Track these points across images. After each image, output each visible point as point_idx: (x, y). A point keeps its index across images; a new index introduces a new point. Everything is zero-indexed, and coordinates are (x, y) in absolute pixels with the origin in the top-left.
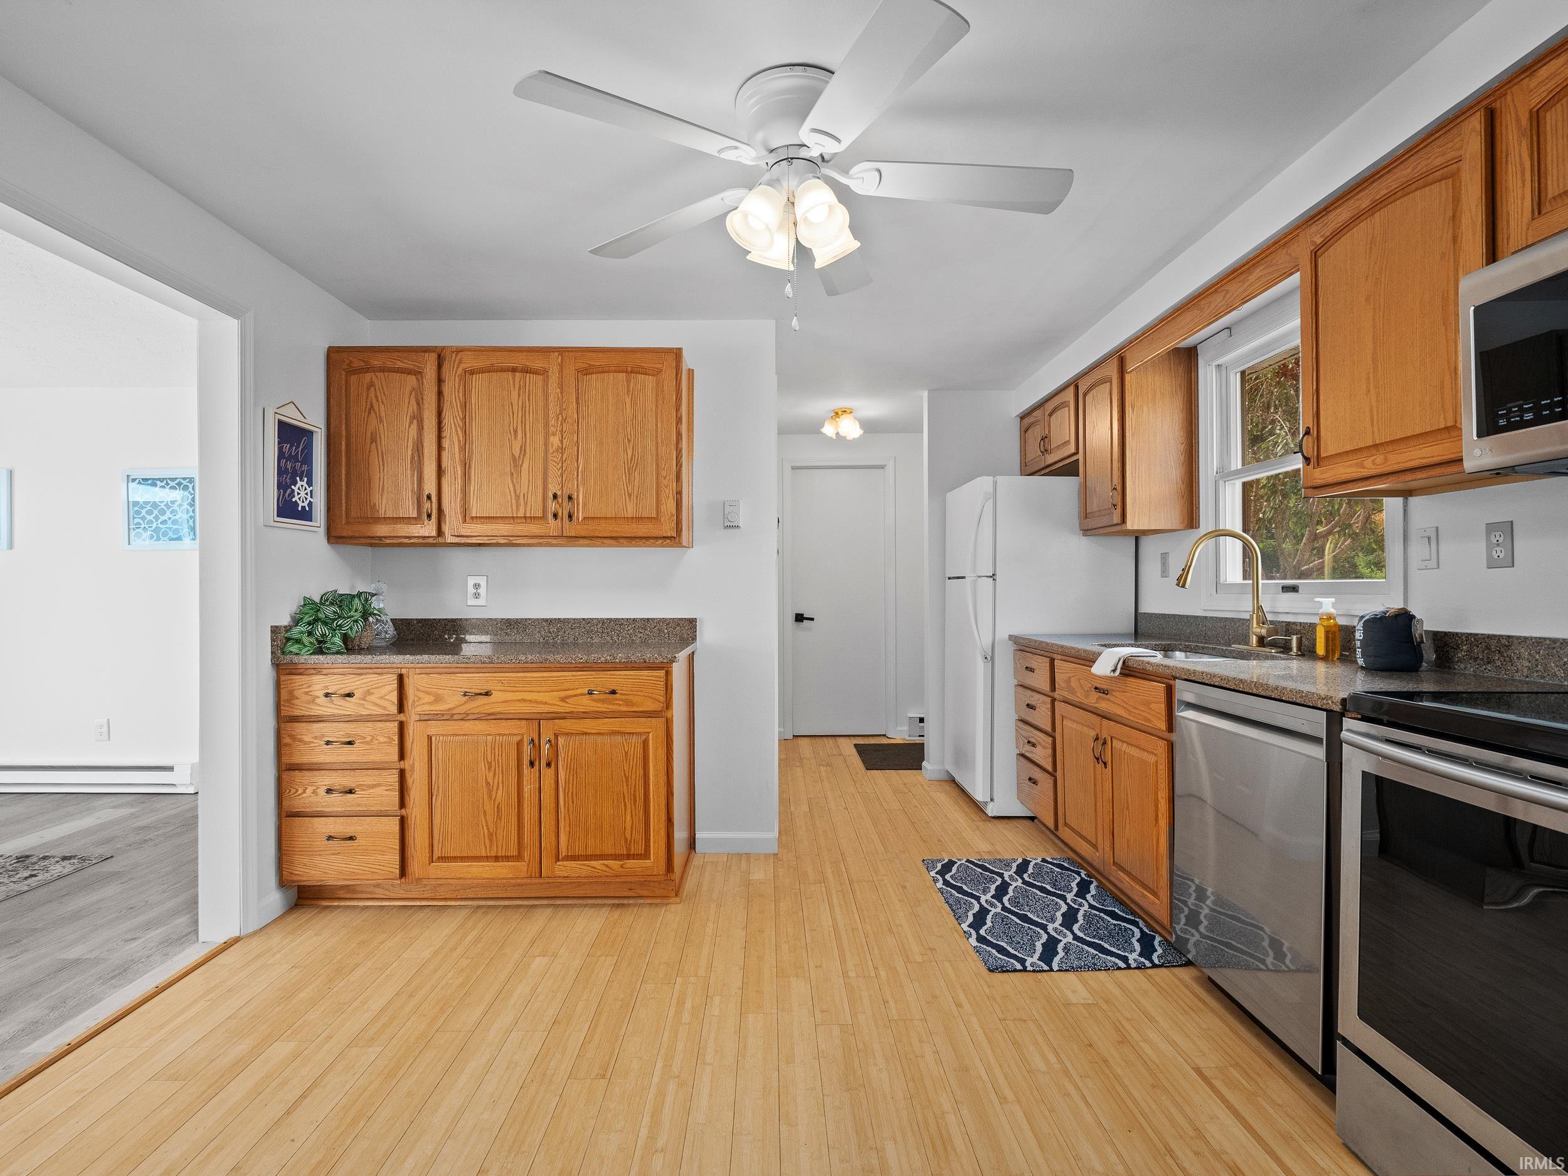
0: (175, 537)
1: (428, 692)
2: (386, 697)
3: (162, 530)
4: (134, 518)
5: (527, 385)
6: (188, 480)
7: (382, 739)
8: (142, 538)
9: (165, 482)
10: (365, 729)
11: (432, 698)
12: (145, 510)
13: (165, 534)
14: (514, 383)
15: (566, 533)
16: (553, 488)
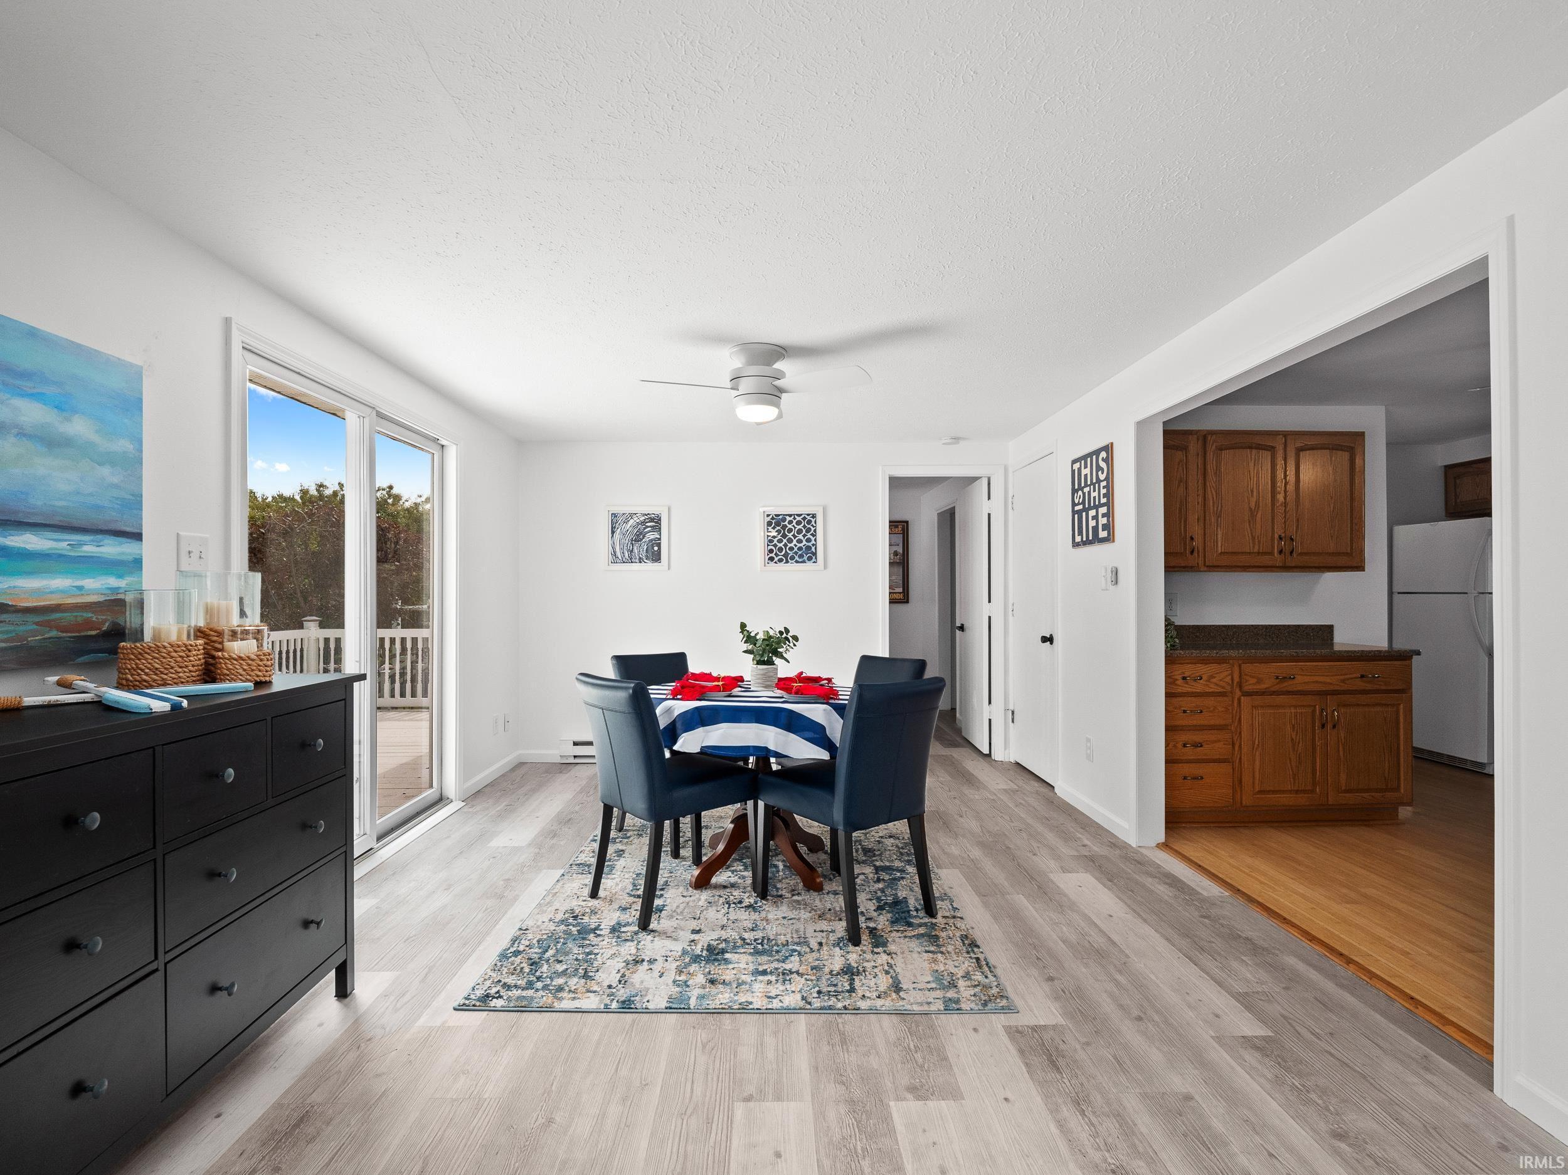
0: (801, 560)
1: (1253, 676)
2: (1225, 681)
3: (790, 555)
4: (768, 545)
5: (1260, 458)
6: (811, 516)
7: (1220, 709)
8: (774, 561)
9: (793, 517)
10: (1210, 702)
11: (1254, 681)
12: (777, 539)
13: (792, 558)
14: (1251, 456)
15: (1288, 564)
16: (1279, 531)
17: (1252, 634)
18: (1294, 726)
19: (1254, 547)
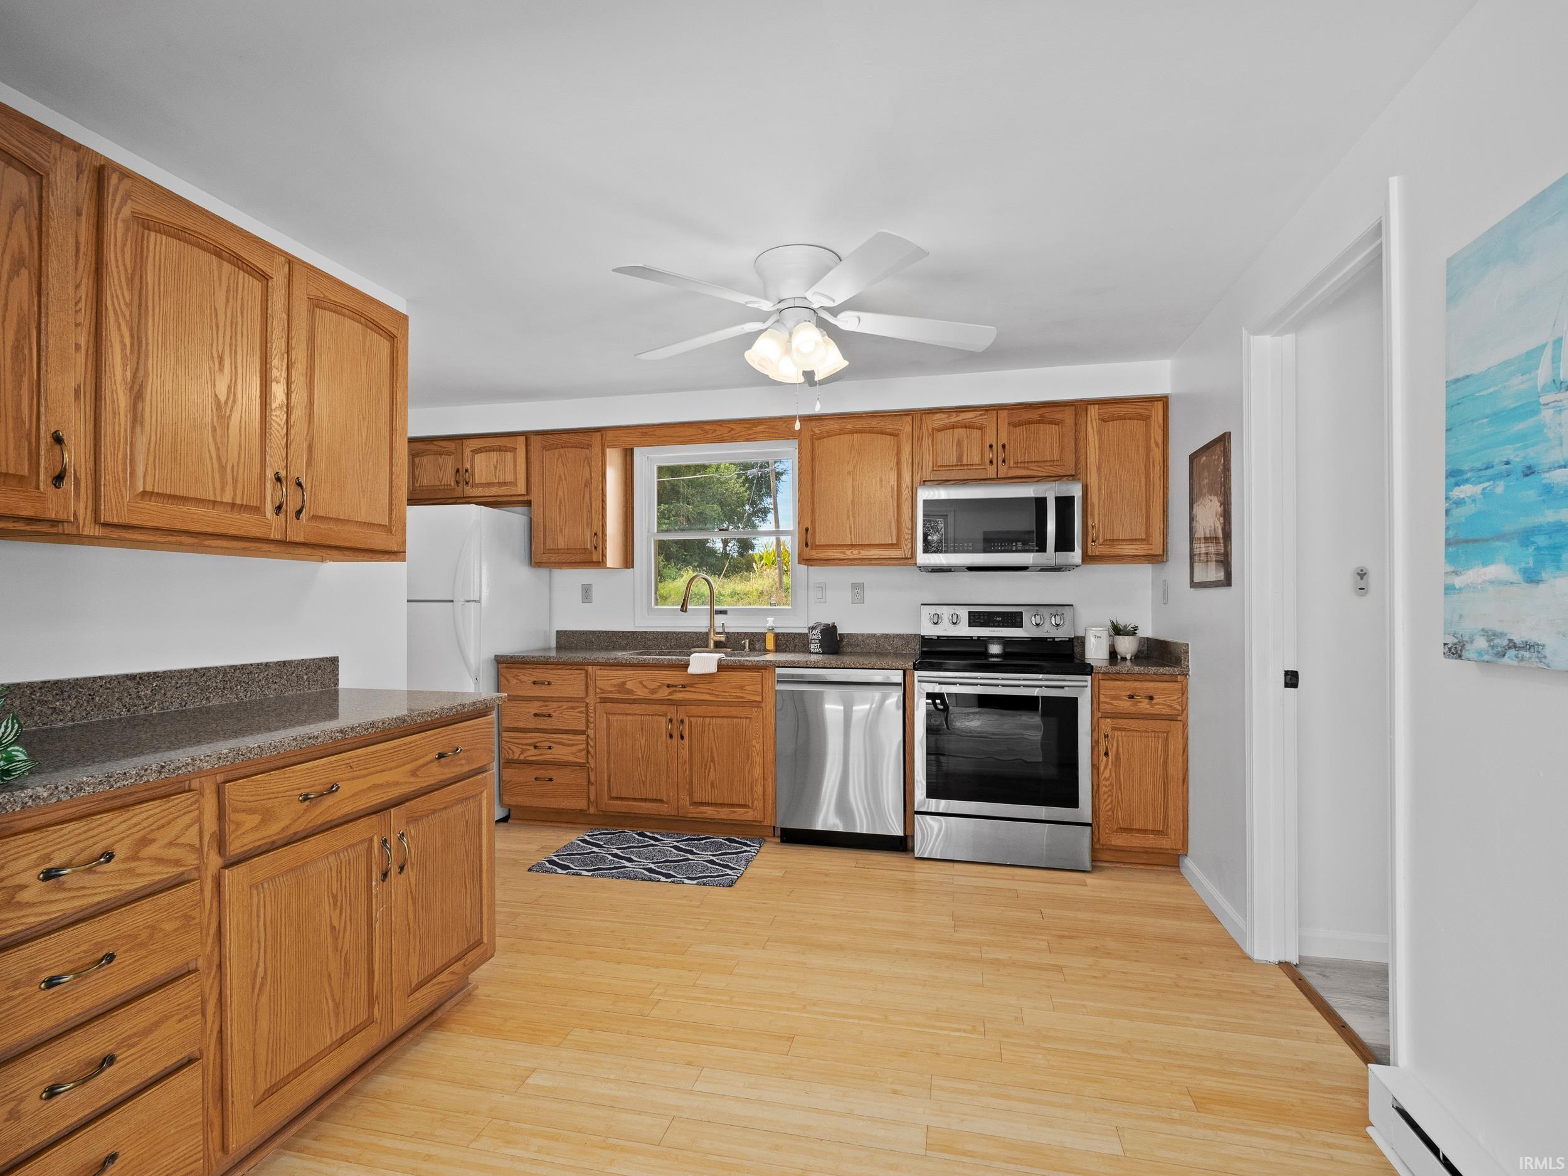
1: (250, 809)
2: (180, 841)
5: (240, 289)
7: (169, 927)
10: (139, 917)
11: (257, 818)
14: (220, 276)
15: (291, 537)
16: (275, 464)
17: (195, 688)
18: (335, 897)
19: (223, 489)
